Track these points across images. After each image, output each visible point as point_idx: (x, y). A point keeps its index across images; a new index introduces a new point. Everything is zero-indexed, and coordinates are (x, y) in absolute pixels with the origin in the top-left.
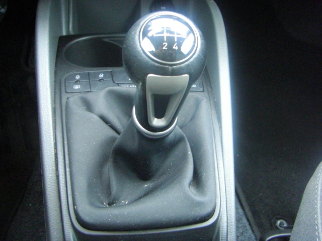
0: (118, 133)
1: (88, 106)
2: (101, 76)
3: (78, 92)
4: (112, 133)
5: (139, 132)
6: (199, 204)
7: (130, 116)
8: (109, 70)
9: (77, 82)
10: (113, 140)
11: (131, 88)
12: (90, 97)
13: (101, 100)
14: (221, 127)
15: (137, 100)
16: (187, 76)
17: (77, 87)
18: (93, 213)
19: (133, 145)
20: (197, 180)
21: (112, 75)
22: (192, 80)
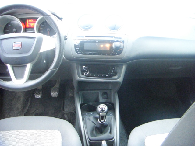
0: (95, 124)
1: (89, 120)
2: (91, 114)
3: (87, 117)
4: (94, 125)
5: (100, 123)
6: (111, 136)
7: (98, 121)
8: (93, 112)
9: (86, 115)
10: (95, 126)
11: (98, 116)
12: (90, 118)
13: (92, 118)
14: (116, 123)
15: (99, 118)
16: (105, 113)
17: (87, 116)
18: (92, 138)
19: (99, 126)
20: (110, 132)
21: (94, 113)
22: (106, 114)
